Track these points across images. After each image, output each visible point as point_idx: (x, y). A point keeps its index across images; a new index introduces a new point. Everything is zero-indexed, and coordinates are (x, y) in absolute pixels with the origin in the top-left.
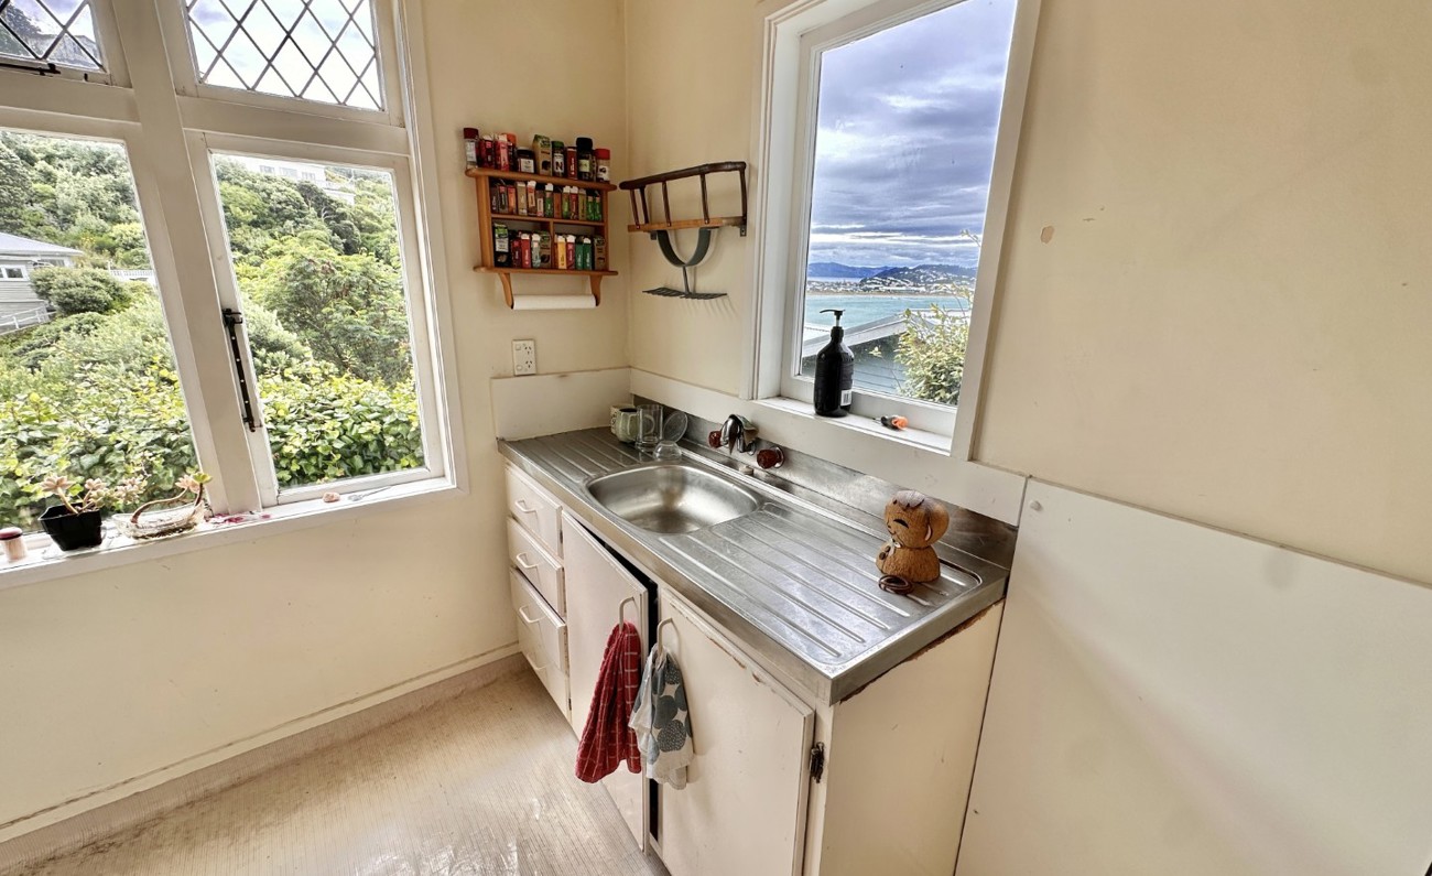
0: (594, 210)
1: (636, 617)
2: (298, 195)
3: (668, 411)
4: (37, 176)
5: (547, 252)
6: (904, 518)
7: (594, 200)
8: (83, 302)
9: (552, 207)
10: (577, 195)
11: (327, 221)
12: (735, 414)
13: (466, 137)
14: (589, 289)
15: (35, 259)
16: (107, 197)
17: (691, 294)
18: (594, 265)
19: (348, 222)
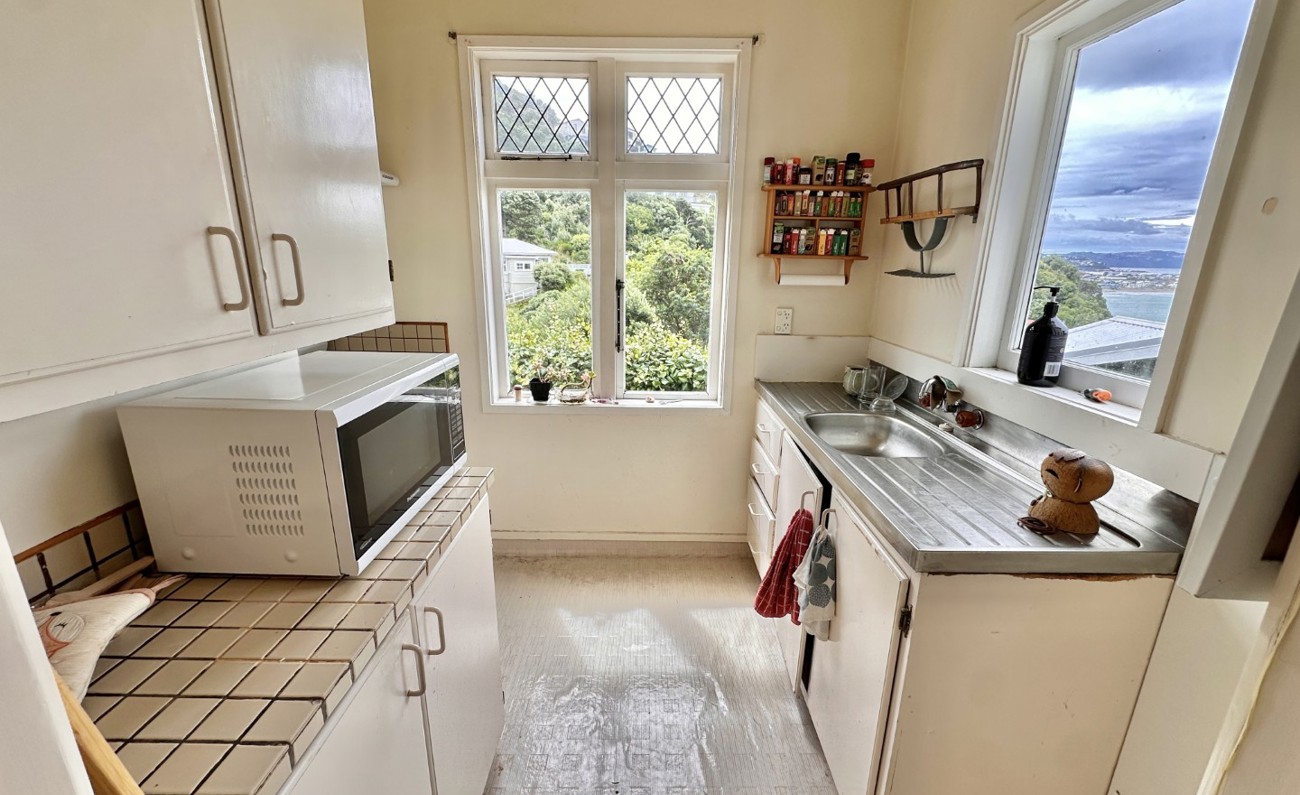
0: (855, 208)
1: (812, 506)
2: (675, 209)
3: (892, 374)
4: (545, 207)
5: (811, 243)
6: (1056, 469)
7: (856, 200)
8: (553, 284)
9: (821, 208)
10: (842, 198)
11: (689, 227)
12: (939, 375)
13: (765, 164)
14: (842, 272)
15: (537, 258)
16: (573, 218)
17: (923, 275)
18: (849, 250)
19: (703, 227)
